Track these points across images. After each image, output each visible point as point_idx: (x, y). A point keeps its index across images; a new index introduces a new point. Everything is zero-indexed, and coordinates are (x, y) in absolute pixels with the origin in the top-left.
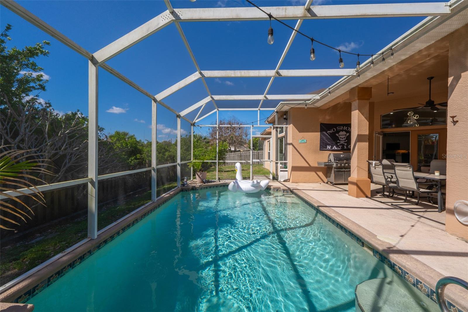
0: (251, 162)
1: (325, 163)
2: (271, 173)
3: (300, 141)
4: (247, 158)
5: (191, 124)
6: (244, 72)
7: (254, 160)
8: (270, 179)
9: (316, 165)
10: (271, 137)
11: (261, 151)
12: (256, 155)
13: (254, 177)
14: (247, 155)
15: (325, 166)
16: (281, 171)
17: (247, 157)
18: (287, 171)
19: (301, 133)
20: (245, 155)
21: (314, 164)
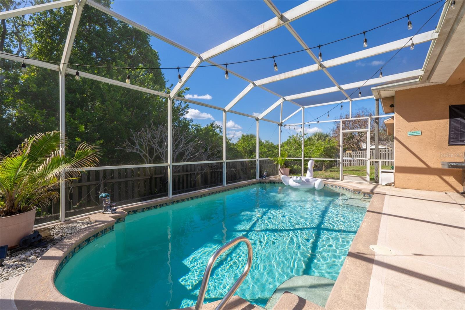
0: (340, 160)
1: (449, 163)
2: (368, 174)
3: (409, 133)
5: (279, 125)
6: (288, 74)
7: (344, 158)
8: (366, 181)
9: (440, 166)
10: (368, 131)
13: (345, 177)
15: (449, 167)
16: (382, 172)
18: (392, 172)
19: (410, 123)
21: (435, 164)
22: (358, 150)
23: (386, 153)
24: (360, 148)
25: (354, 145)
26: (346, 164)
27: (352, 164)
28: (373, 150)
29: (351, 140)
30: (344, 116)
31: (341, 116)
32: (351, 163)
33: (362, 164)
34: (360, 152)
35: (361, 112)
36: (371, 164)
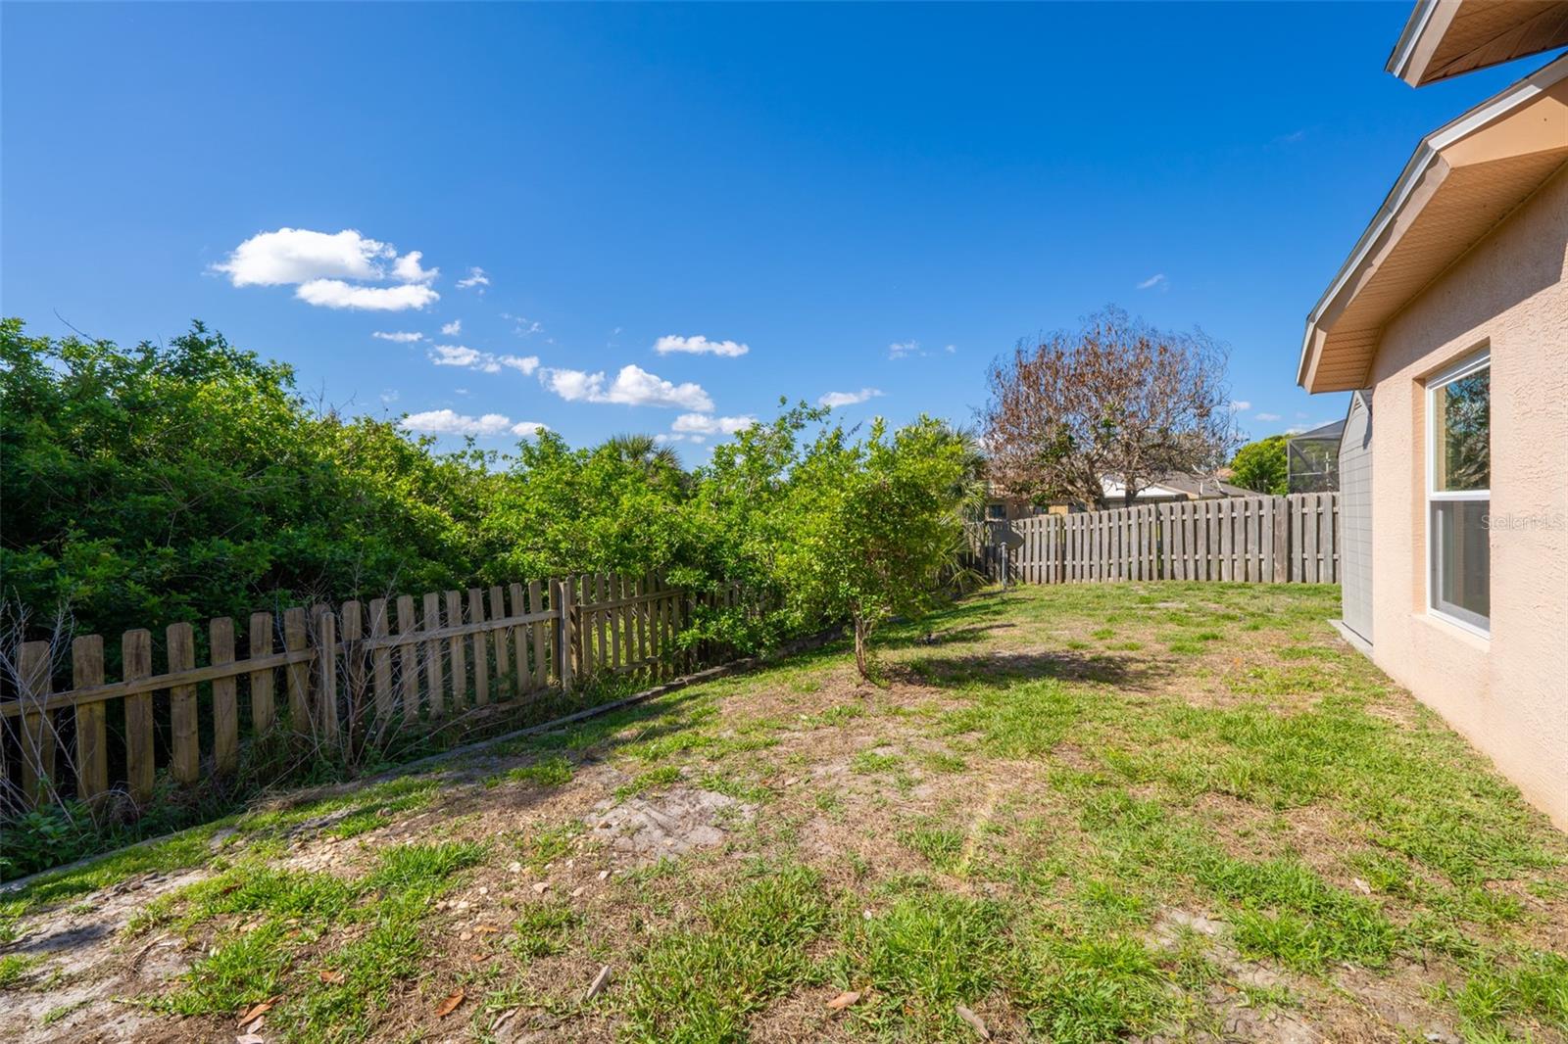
4: (1201, 542)
11: (1326, 496)
12: (1267, 523)
14: (1202, 525)
17: (1202, 534)
20: (1189, 525)
22: (1092, 505)
23: (1220, 520)
24: (1102, 495)
25: (1079, 484)
26: (1044, 568)
27: (1069, 570)
28: (1161, 505)
29: (1064, 460)
30: (1030, 352)
31: (1019, 352)
32: (1064, 567)
33: (1115, 572)
34: (1104, 513)
35: (1103, 329)
36: (1155, 574)
